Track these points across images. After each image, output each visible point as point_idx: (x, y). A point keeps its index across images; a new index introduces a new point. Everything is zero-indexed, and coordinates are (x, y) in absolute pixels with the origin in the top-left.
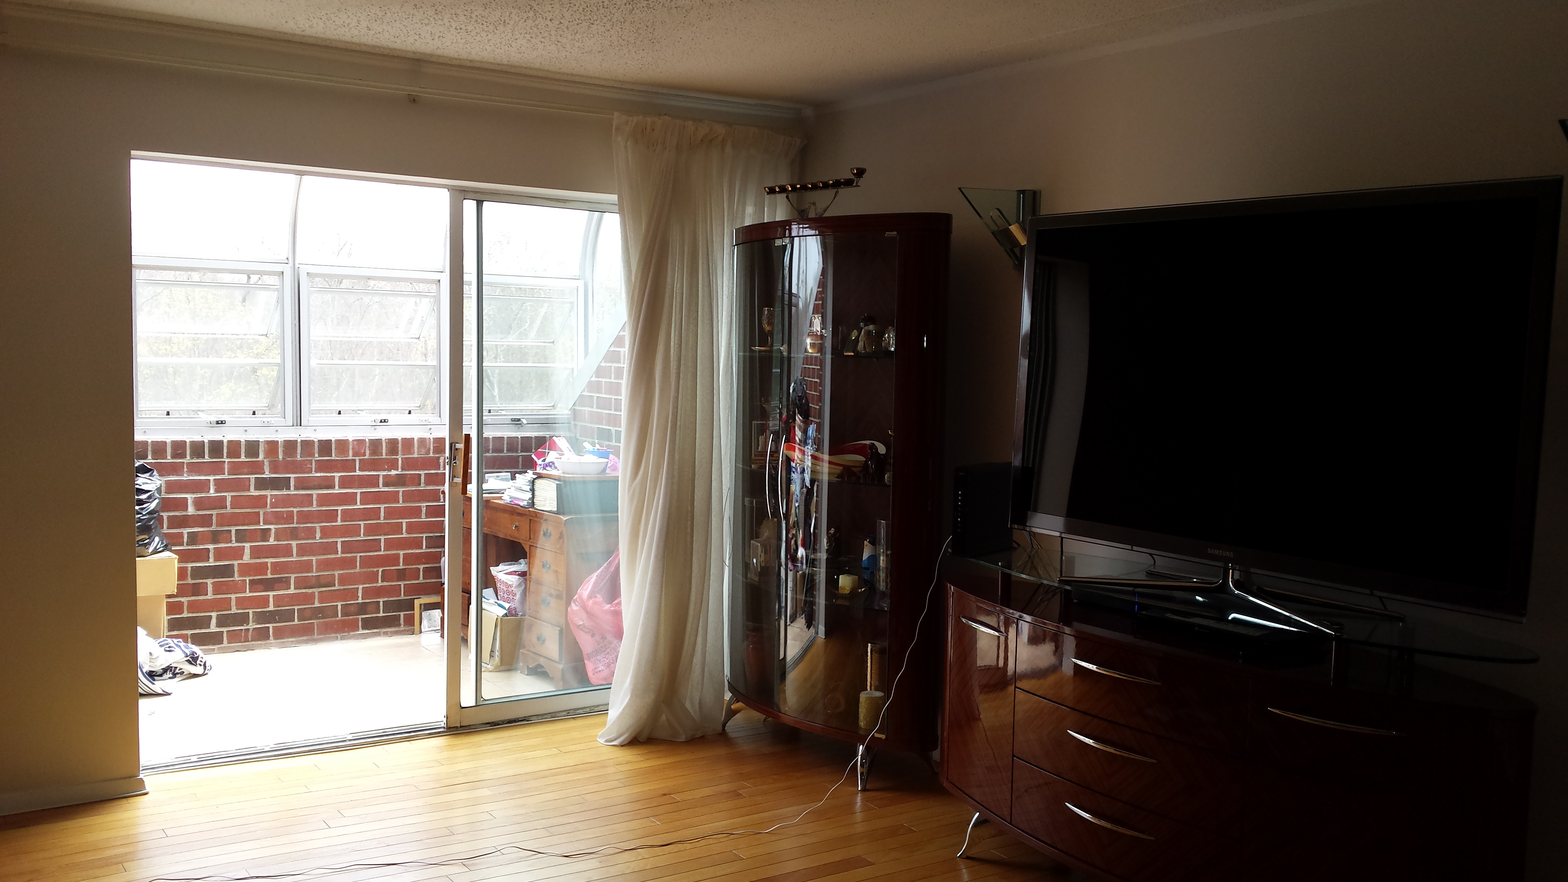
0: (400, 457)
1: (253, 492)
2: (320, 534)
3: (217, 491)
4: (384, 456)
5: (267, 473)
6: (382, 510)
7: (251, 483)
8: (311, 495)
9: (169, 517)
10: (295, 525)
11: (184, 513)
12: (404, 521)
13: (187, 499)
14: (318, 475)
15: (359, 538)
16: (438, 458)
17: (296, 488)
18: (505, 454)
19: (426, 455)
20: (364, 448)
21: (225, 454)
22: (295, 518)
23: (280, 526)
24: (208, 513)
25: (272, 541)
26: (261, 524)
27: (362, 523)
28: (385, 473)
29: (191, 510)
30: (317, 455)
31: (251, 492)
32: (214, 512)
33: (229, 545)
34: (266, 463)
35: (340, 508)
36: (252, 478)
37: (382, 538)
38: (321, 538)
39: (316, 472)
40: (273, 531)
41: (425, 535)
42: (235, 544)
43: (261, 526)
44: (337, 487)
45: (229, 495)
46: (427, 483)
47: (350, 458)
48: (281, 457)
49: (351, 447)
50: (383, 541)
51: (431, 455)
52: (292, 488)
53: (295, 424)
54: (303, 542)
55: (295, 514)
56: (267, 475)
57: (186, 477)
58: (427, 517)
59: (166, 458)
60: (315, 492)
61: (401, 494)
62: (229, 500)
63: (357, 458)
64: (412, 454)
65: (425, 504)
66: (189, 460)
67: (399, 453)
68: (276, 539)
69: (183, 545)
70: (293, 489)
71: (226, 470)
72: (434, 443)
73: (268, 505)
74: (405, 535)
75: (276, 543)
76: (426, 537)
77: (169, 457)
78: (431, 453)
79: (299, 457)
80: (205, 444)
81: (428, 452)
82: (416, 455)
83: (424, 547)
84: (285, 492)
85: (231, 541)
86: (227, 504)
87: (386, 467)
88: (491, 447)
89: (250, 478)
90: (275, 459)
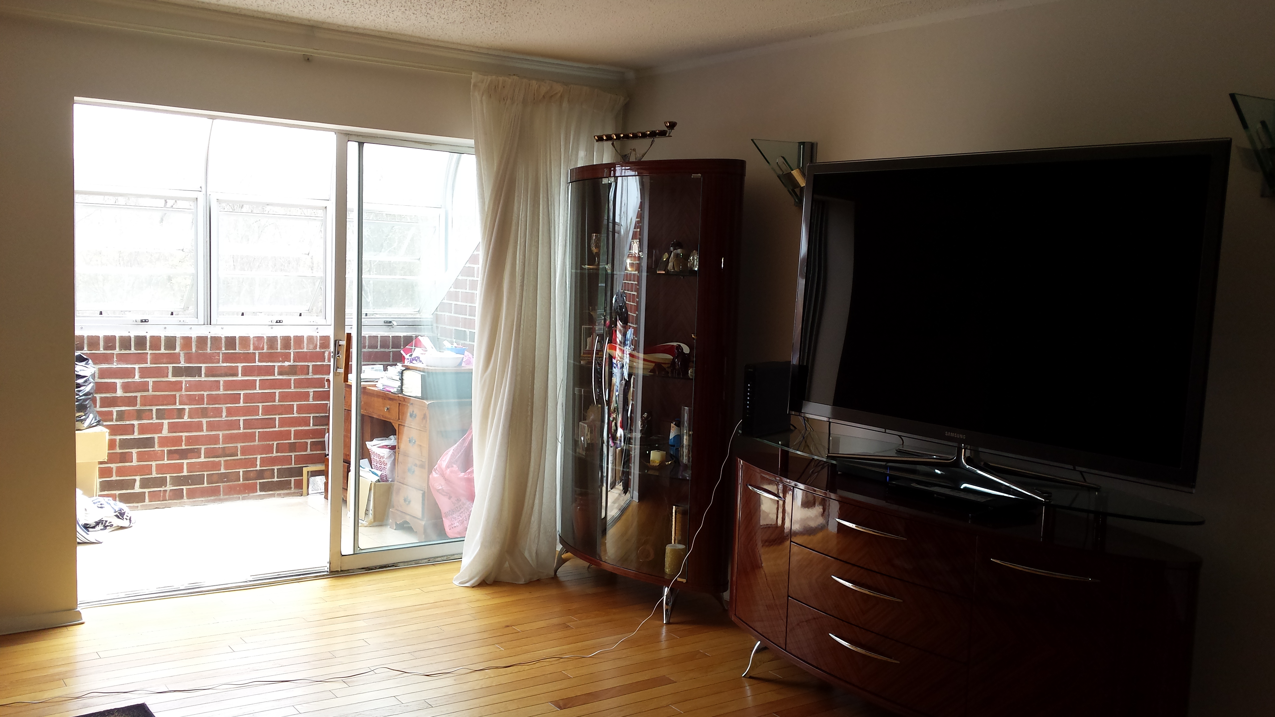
0: (292, 351)
1: (171, 378)
2: (225, 414)
3: (141, 377)
4: (279, 351)
5: (182, 363)
6: (277, 395)
7: (169, 371)
8: (218, 382)
9: (101, 398)
10: (205, 406)
11: (114, 395)
12: (295, 404)
13: (117, 384)
14: (225, 365)
15: (257, 417)
16: (324, 352)
17: (206, 376)
18: (379, 349)
19: (314, 350)
20: (263, 343)
21: (148, 347)
22: (205, 400)
23: (193, 406)
24: (133, 395)
25: (186, 419)
26: (177, 404)
27: (260, 405)
28: (280, 364)
29: (119, 392)
30: (223, 349)
31: (169, 379)
32: (139, 394)
33: (151, 421)
34: (182, 355)
35: (242, 392)
36: (170, 367)
37: (277, 417)
38: (226, 417)
39: (223, 362)
40: (187, 411)
41: (312, 415)
42: (155, 421)
43: (177, 406)
44: (240, 375)
45: (151, 381)
46: (314, 373)
47: (251, 351)
48: (194, 350)
49: (252, 343)
50: (277, 420)
51: (318, 350)
52: (203, 375)
53: (206, 323)
54: (212, 420)
55: (205, 396)
56: (183, 364)
57: (116, 366)
58: (314, 400)
59: (99, 350)
60: (222, 379)
61: (292, 381)
62: (151, 384)
63: (257, 351)
64: (302, 349)
65: (312, 390)
66: (118, 351)
67: (292, 347)
68: (190, 417)
69: (113, 421)
70: (204, 376)
71: (149, 360)
72: (320, 340)
73: (183, 389)
74: (296, 415)
75: (189, 420)
77: (101, 349)
78: (318, 348)
79: (209, 350)
80: (132, 338)
81: (315, 347)
82: (305, 350)
83: (311, 425)
84: (197, 379)
85: (152, 419)
86: (149, 388)
87: (281, 359)
88: (367, 344)
89: (168, 367)
90: (188, 352)
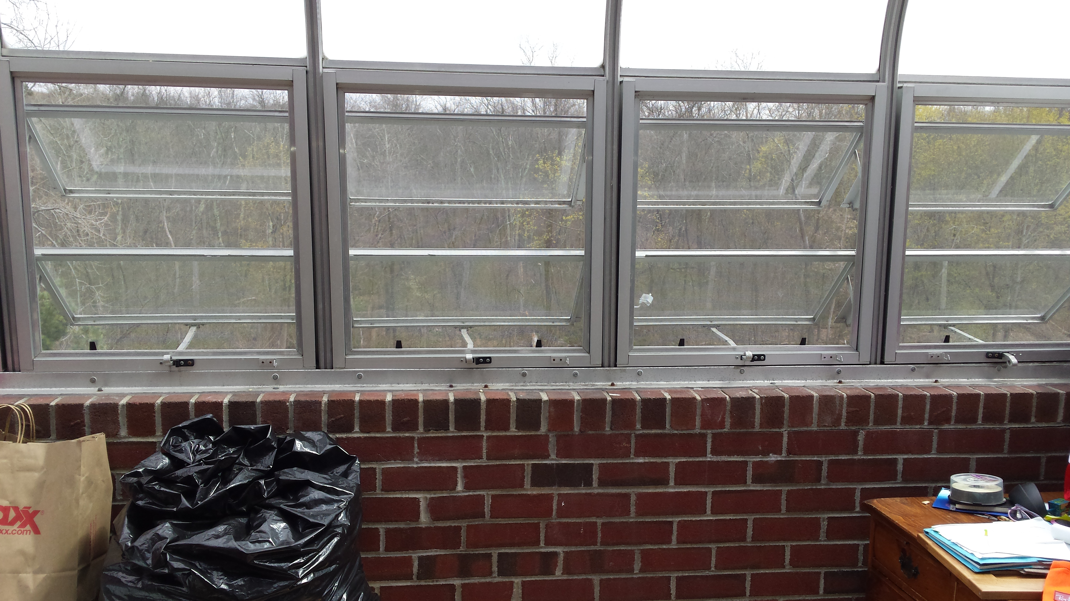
0: (785, 431)
1: (529, 490)
2: (640, 564)
3: (467, 487)
4: (757, 429)
5: (553, 456)
6: (750, 524)
7: (525, 474)
8: (627, 496)
9: (388, 531)
10: (598, 547)
11: (413, 525)
12: (788, 545)
13: (419, 501)
14: (641, 460)
15: (707, 573)
16: (856, 433)
17: (602, 483)
18: (980, 425)
19: (833, 428)
20: (722, 413)
21: (483, 424)
22: (600, 535)
23: (573, 549)
24: (453, 525)
25: (559, 574)
26: (542, 544)
27: (713, 546)
28: (757, 459)
29: (424, 519)
30: (638, 426)
31: (525, 490)
32: (464, 524)
33: (488, 580)
34: (552, 440)
35: (676, 520)
36: (528, 465)
37: (748, 573)
38: (641, 571)
39: (637, 455)
40: (561, 557)
41: (823, 571)
42: (497, 579)
43: (542, 547)
44: (672, 483)
45: (487, 495)
46: (832, 478)
47: (697, 431)
48: (576, 429)
49: (699, 412)
50: (749, 578)
51: (843, 427)
52: (595, 484)
53: (606, 363)
54: (611, 577)
55: (599, 527)
56: (553, 460)
57: (417, 463)
58: (829, 538)
59: (384, 431)
60: (633, 491)
61: (784, 497)
62: (488, 502)
63: (709, 431)
64: (807, 426)
65: (826, 516)
66: (422, 433)
67: (785, 422)
68: (566, 570)
69: (412, 579)
70: (597, 485)
71: (484, 451)
72: (849, 405)
73: (554, 513)
74: (788, 569)
75: (565, 577)
76: (825, 573)
77: (389, 429)
78: (843, 424)
79: (608, 429)
80: (450, 405)
81: (837, 422)
82: (814, 428)
83: (821, 592)
84: (583, 490)
85: (490, 574)
86: (486, 510)
87: (760, 448)
88: (953, 413)
89: (523, 464)
90: (566, 433)
